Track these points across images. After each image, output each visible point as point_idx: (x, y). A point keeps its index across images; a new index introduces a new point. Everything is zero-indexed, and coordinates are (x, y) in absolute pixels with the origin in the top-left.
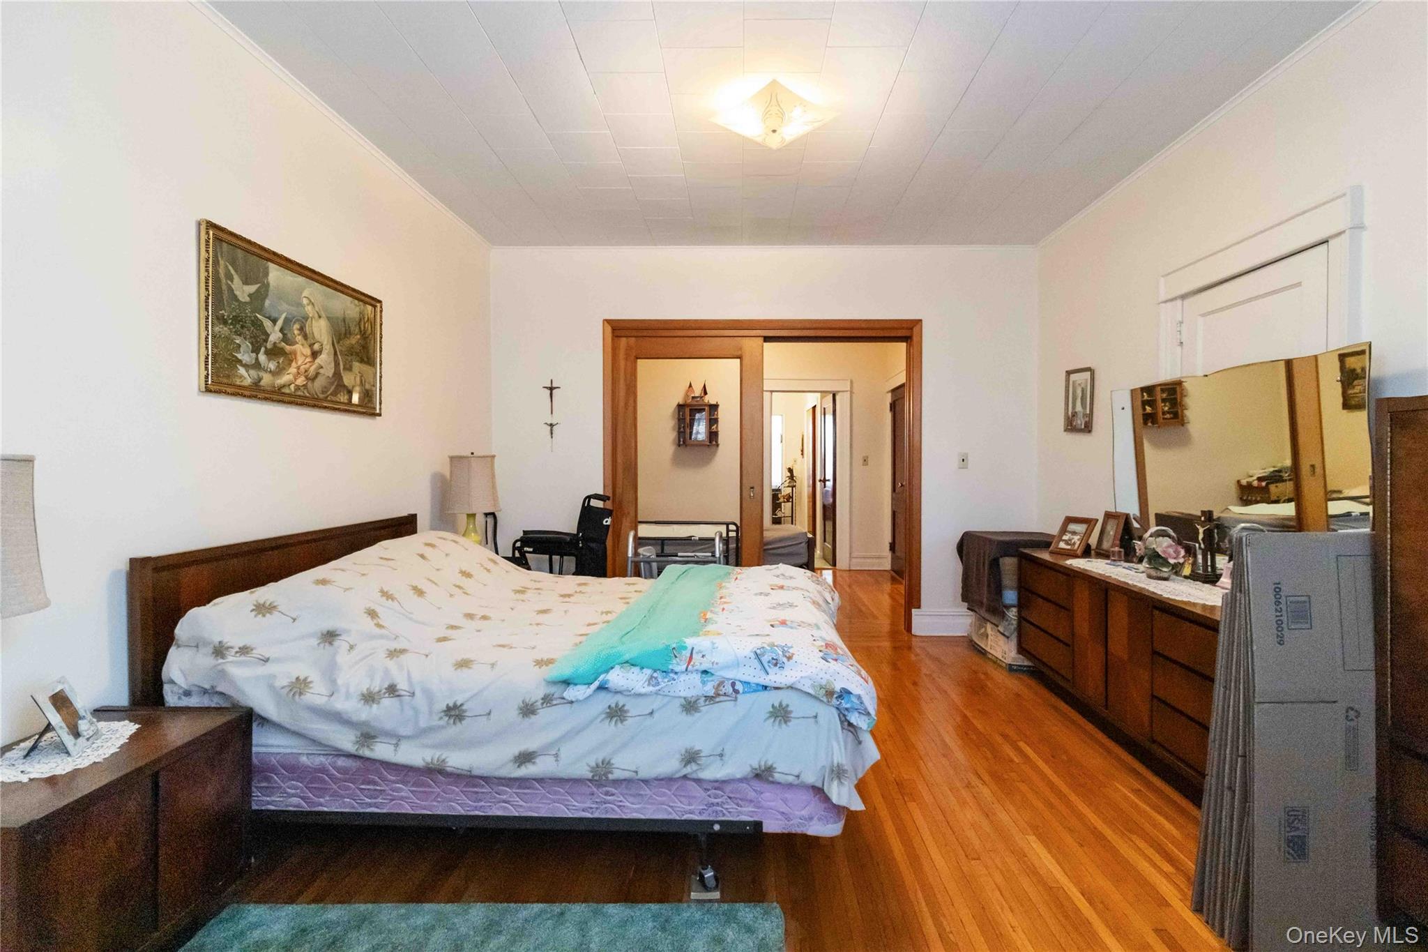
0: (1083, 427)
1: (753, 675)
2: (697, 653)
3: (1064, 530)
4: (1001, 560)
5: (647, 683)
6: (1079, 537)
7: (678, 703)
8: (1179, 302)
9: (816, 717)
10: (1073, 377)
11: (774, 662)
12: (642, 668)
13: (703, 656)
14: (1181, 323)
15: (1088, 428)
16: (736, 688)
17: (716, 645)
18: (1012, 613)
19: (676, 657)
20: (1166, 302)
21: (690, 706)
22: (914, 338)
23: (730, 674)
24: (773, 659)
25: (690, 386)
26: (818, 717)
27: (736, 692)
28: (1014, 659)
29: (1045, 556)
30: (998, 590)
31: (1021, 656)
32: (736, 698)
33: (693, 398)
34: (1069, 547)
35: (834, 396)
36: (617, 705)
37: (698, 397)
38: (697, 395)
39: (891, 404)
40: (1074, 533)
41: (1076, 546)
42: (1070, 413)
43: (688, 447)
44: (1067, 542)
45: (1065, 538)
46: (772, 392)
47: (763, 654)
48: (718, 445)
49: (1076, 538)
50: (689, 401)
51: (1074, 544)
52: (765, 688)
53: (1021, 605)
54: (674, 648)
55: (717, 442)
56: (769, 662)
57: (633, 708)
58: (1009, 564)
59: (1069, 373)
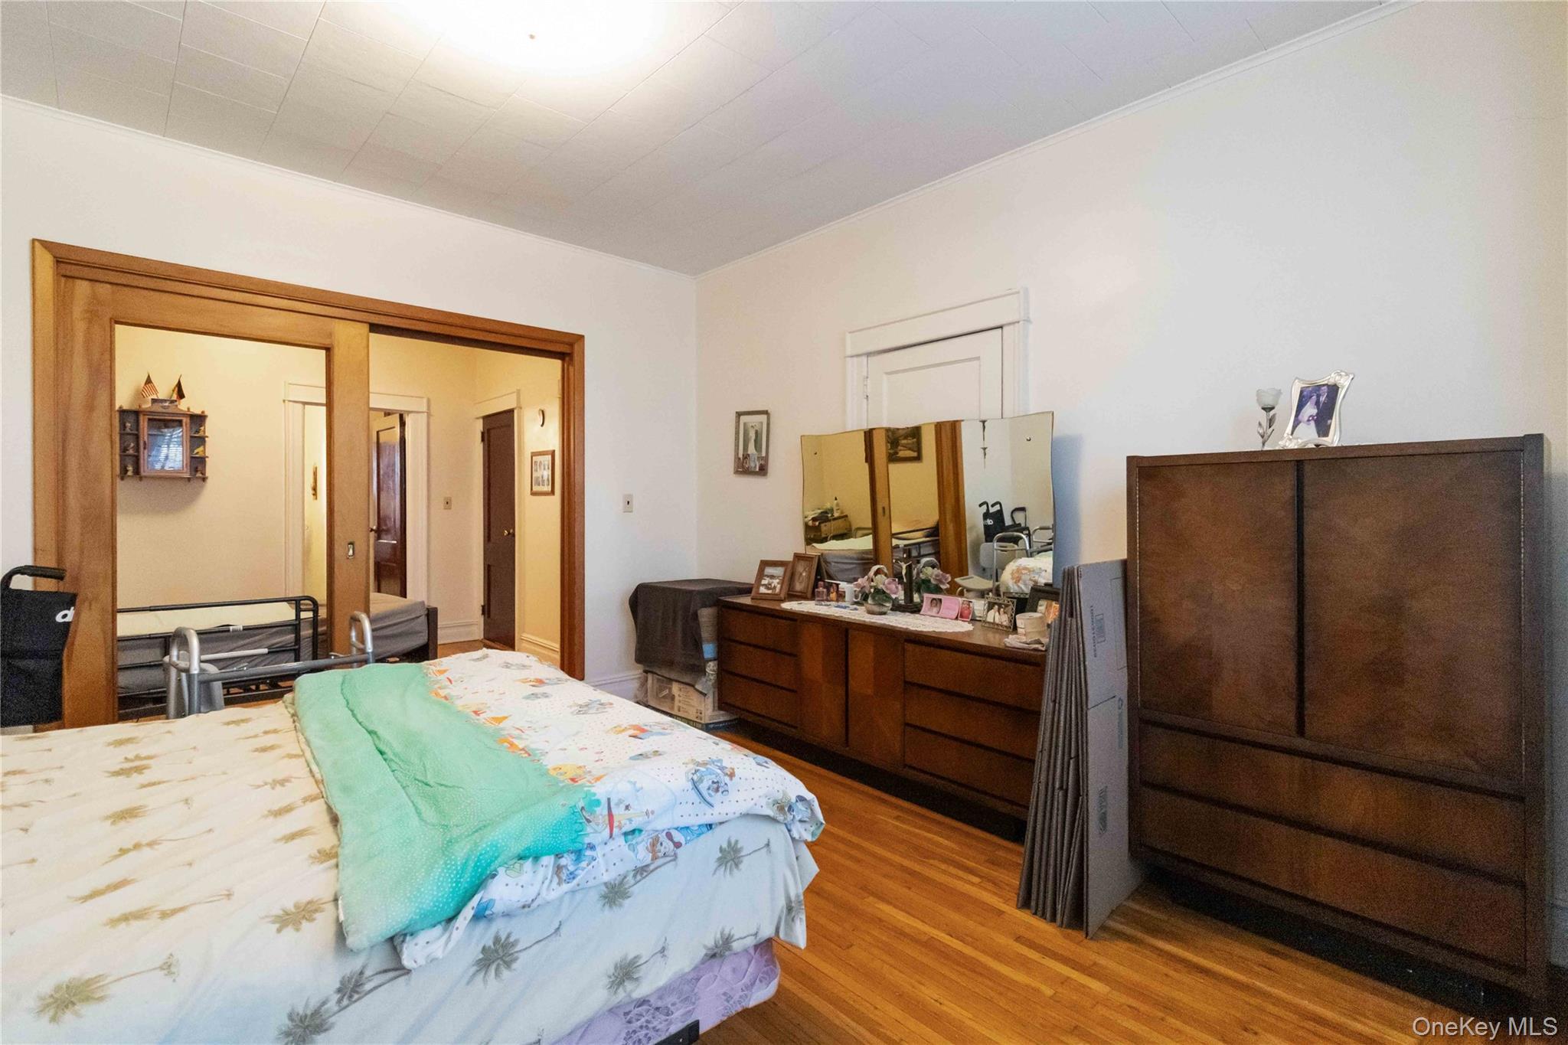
0: (757, 470)
1: (694, 815)
2: (618, 805)
3: (761, 574)
4: (699, 612)
5: (556, 880)
6: (778, 581)
7: (594, 896)
8: (864, 359)
9: (768, 845)
10: (743, 419)
11: (715, 786)
12: (536, 859)
13: (627, 807)
14: (867, 377)
15: (763, 471)
16: (676, 840)
17: (638, 785)
18: (711, 668)
19: (589, 821)
20: (852, 357)
21: (615, 894)
22: (576, 358)
23: (662, 824)
24: (713, 782)
25: (149, 381)
26: (771, 844)
27: (678, 845)
28: (711, 717)
29: (746, 600)
30: (698, 645)
31: (722, 712)
32: (675, 855)
33: (154, 401)
34: (770, 592)
35: (401, 417)
36: (497, 940)
37: (165, 401)
38: (161, 397)
39: (483, 433)
40: (772, 577)
41: (777, 590)
42: (741, 456)
43: (144, 483)
44: (767, 587)
45: (763, 582)
46: (305, 403)
47: (701, 780)
48: (204, 479)
49: (775, 582)
50: (147, 406)
51: (775, 587)
52: (710, 826)
53: (721, 658)
54: (583, 808)
55: (203, 473)
56: (709, 789)
57: (523, 932)
58: (706, 615)
59: (739, 414)
